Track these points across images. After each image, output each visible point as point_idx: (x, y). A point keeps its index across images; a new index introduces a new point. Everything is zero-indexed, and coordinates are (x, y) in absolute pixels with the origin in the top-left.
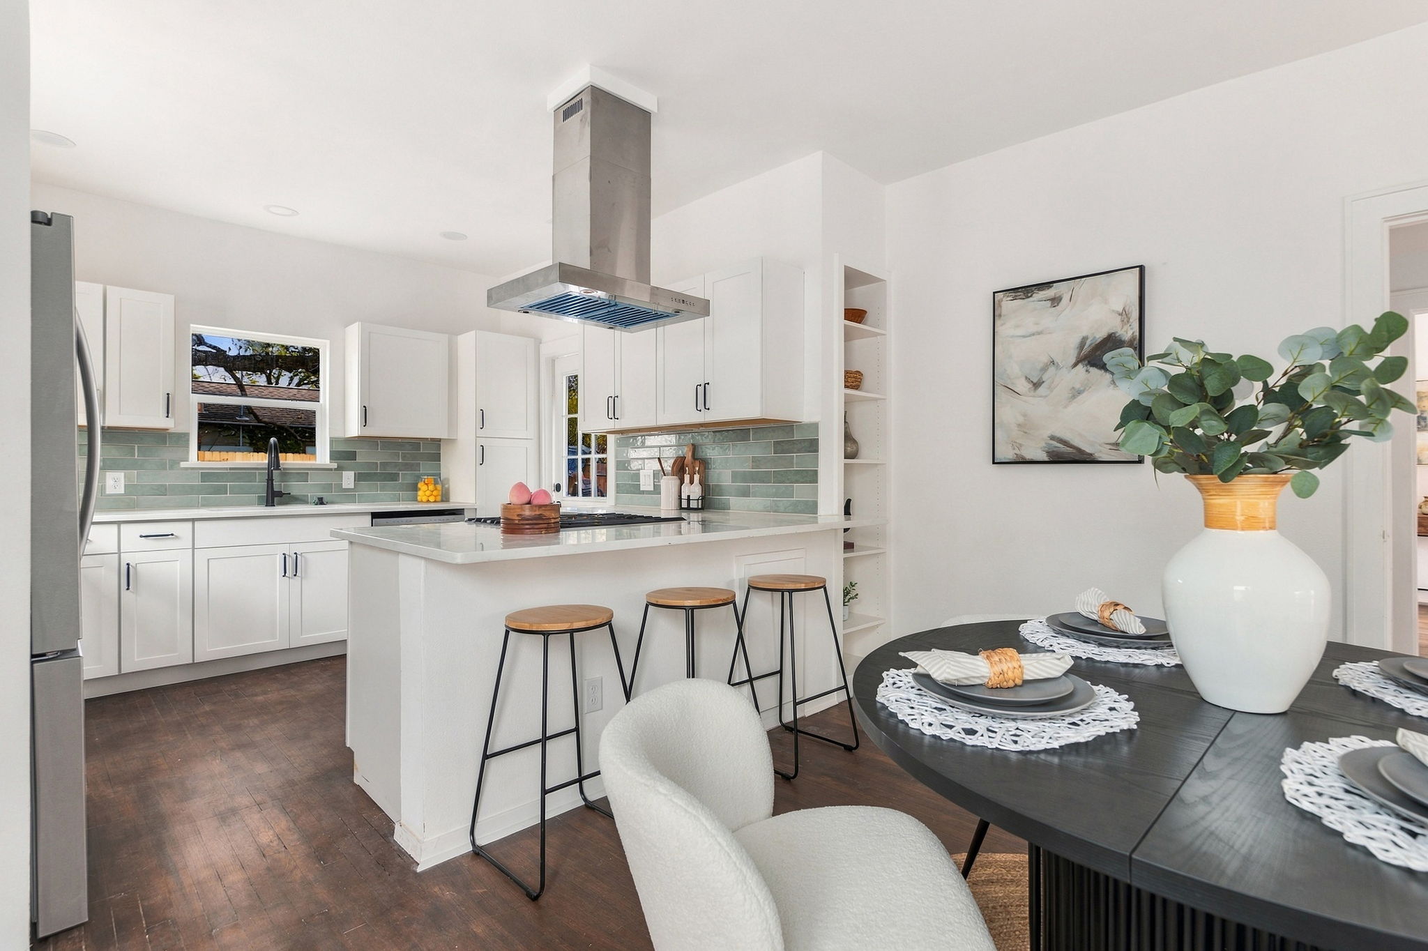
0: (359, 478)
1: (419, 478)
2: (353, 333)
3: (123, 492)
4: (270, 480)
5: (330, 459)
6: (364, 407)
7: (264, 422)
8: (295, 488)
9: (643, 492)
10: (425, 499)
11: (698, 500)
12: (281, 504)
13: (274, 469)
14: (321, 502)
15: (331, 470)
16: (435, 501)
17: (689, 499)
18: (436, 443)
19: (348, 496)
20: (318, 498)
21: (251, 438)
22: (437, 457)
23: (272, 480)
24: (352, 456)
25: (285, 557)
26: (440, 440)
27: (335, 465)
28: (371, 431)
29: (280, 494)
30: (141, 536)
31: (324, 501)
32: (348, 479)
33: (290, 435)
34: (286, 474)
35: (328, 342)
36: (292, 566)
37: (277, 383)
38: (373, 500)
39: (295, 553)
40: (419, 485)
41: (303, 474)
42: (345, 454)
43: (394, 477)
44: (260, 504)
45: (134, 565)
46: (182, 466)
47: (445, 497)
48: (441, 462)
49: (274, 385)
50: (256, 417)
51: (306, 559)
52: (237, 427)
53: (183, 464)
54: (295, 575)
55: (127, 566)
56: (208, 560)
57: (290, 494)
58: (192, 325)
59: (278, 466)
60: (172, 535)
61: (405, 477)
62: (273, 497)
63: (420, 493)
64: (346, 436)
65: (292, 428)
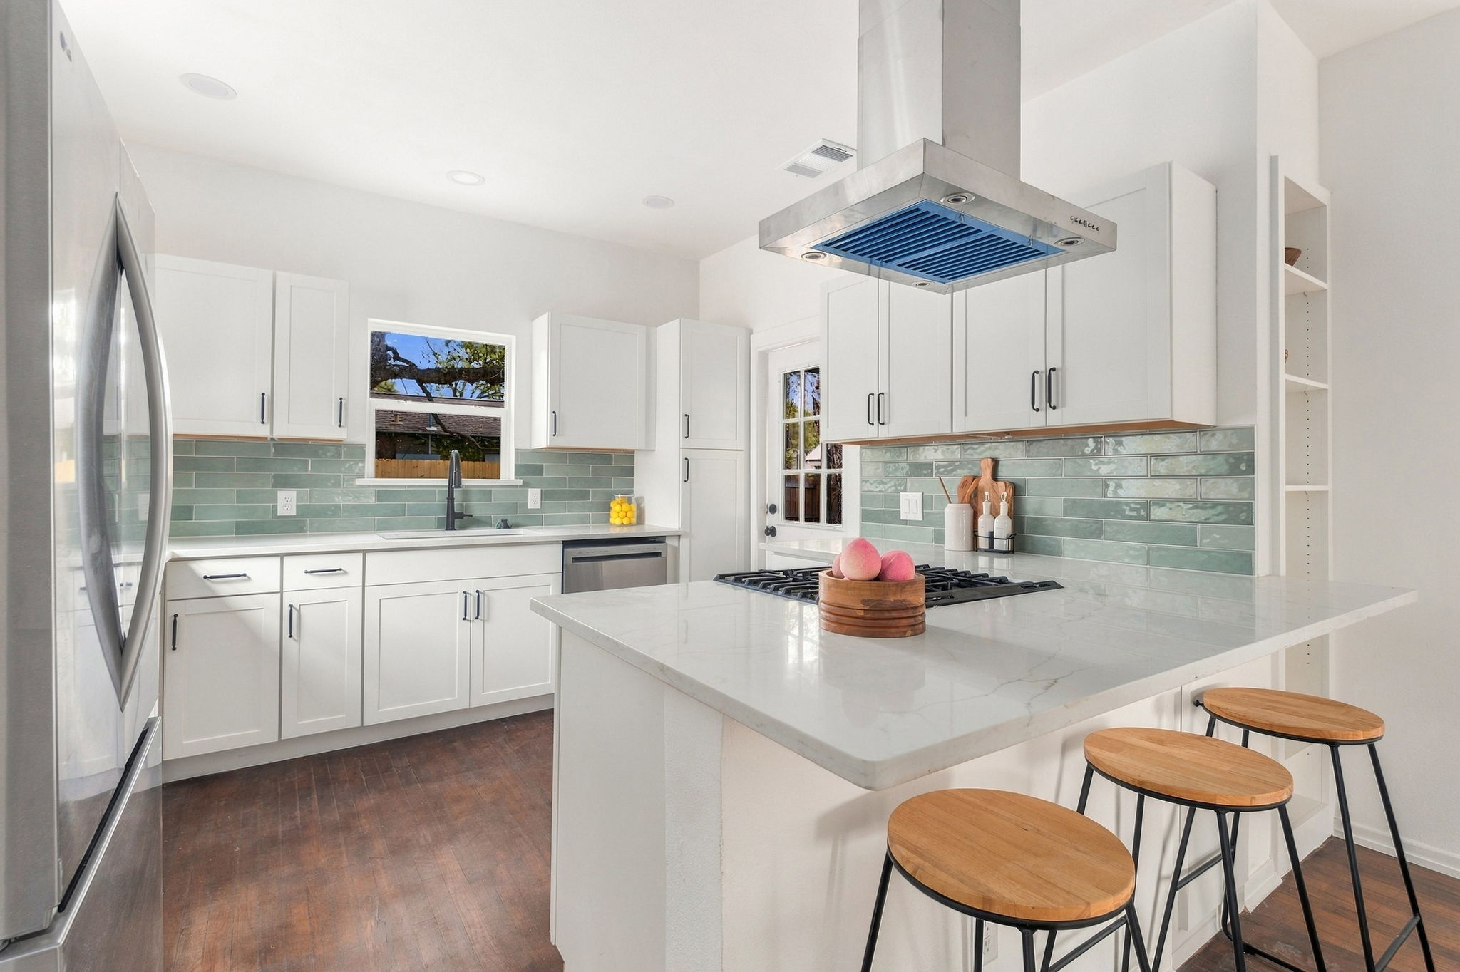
0: (545, 496)
1: (611, 497)
2: (542, 326)
3: (295, 514)
4: (451, 498)
5: (515, 475)
6: (554, 412)
7: (450, 432)
8: (478, 508)
9: (905, 522)
10: (618, 521)
11: (1009, 538)
12: (463, 527)
13: (455, 487)
14: (505, 525)
15: (517, 486)
16: (630, 524)
17: (991, 537)
18: (629, 455)
19: (535, 519)
20: (502, 521)
21: (438, 447)
22: (630, 471)
23: (453, 499)
24: (538, 470)
25: (466, 597)
26: (633, 451)
27: (520, 482)
28: (560, 442)
29: (461, 516)
30: (307, 572)
31: (509, 523)
32: (534, 498)
33: (471, 445)
34: (467, 493)
35: (513, 338)
36: (475, 607)
37: (461, 395)
38: (561, 522)
39: (478, 592)
40: (612, 505)
41: (486, 494)
42: (530, 468)
43: (583, 495)
44: (439, 527)
45: (298, 608)
46: (357, 483)
47: (640, 520)
48: (636, 478)
49: (459, 397)
50: (443, 427)
51: (488, 597)
52: (426, 436)
53: (359, 482)
54: (477, 618)
55: (289, 608)
56: (380, 600)
57: (472, 516)
58: (369, 319)
59: (459, 485)
60: (340, 570)
61: (594, 495)
62: (455, 518)
63: (613, 514)
64: (533, 448)
65: (473, 437)
